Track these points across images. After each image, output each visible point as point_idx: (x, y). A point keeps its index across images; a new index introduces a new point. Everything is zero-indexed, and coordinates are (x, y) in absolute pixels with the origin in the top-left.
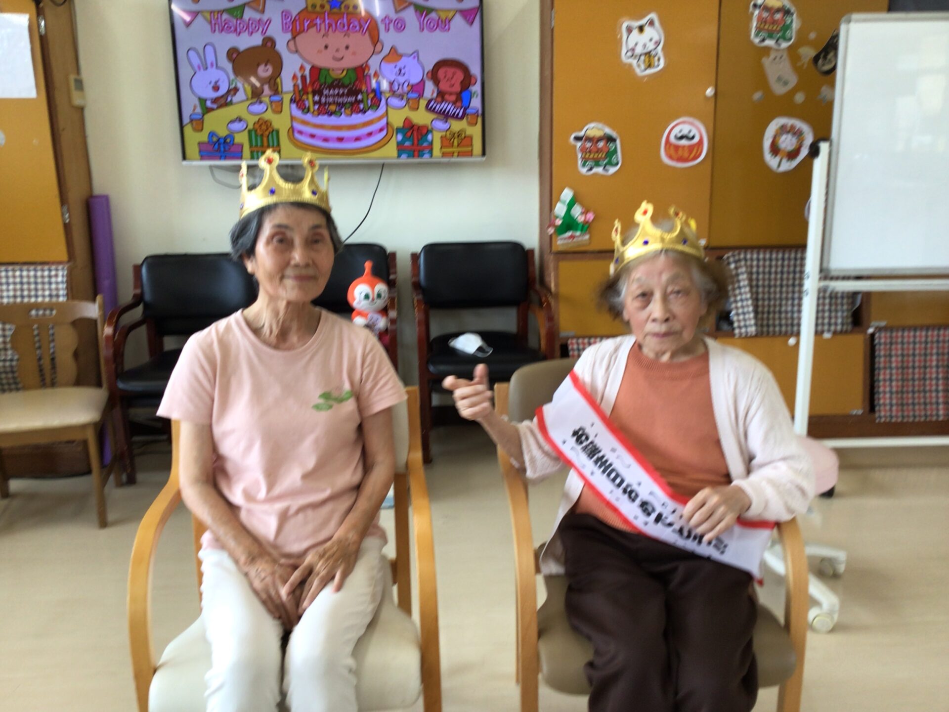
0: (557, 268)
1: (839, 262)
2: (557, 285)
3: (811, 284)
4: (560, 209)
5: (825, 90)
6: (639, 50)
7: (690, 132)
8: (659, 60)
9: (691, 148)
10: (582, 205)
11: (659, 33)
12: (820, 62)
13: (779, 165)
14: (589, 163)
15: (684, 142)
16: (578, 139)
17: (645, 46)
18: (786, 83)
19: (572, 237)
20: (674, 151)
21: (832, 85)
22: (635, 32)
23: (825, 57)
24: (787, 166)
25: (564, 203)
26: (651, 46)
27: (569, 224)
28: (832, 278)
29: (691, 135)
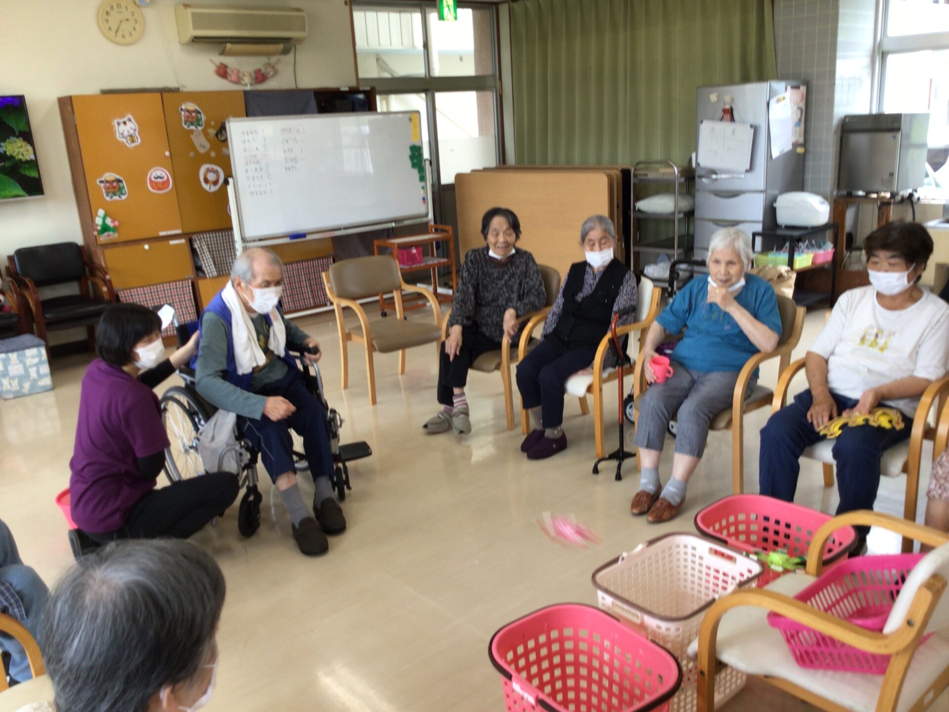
0: (103, 254)
1: (250, 233)
2: (105, 263)
3: (239, 245)
4: (99, 221)
5: (224, 150)
6: (126, 134)
7: (161, 174)
8: (137, 138)
9: (163, 183)
10: (111, 217)
11: (135, 126)
12: (219, 137)
13: (210, 188)
14: (111, 194)
15: (159, 180)
16: (101, 182)
17: (128, 132)
18: (204, 147)
19: (109, 235)
20: (155, 185)
21: (227, 147)
22: (122, 125)
23: (221, 134)
24: (214, 189)
25: (100, 217)
26: (132, 132)
27: (105, 228)
28: (248, 242)
29: (162, 176)
